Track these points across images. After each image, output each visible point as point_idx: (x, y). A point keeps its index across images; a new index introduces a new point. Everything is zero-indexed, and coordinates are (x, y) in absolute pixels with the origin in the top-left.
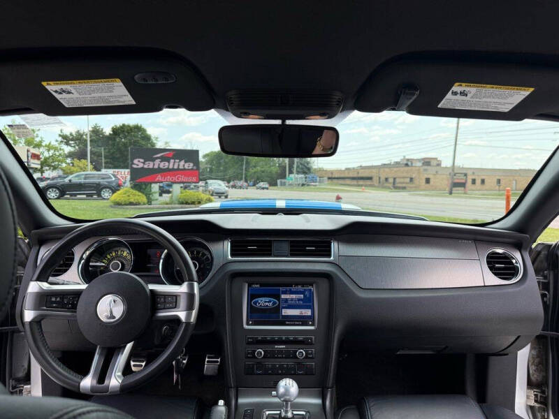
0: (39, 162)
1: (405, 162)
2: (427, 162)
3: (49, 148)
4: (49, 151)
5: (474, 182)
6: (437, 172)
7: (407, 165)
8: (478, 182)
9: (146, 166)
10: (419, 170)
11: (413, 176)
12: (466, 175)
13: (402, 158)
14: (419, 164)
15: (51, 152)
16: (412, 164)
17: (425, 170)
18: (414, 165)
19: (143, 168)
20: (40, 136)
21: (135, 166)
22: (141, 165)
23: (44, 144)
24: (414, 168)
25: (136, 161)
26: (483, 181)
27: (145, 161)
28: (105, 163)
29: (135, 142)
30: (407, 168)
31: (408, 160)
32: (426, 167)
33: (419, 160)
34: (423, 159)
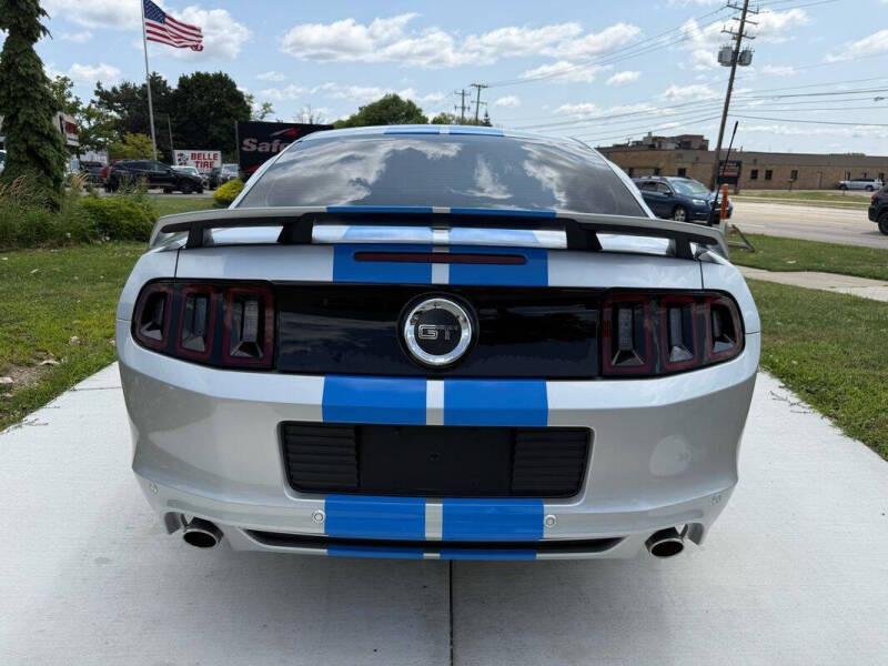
0: (76, 137)
1: (650, 143)
2: (686, 143)
3: (89, 114)
4: (88, 119)
5: (754, 174)
6: (697, 159)
7: (652, 147)
8: (762, 175)
9: (260, 149)
10: (670, 155)
11: (661, 166)
12: (739, 164)
13: (646, 135)
14: (672, 146)
15: (93, 121)
16: (660, 146)
17: (680, 156)
18: (663, 147)
19: (256, 151)
20: (74, 95)
21: (245, 149)
22: (254, 148)
23: (80, 108)
24: (663, 153)
25: (246, 142)
26: (769, 175)
27: (259, 142)
28: (174, 139)
29: (219, 104)
30: (650, 153)
31: (655, 139)
32: (681, 151)
33: (672, 139)
34: (680, 138)
